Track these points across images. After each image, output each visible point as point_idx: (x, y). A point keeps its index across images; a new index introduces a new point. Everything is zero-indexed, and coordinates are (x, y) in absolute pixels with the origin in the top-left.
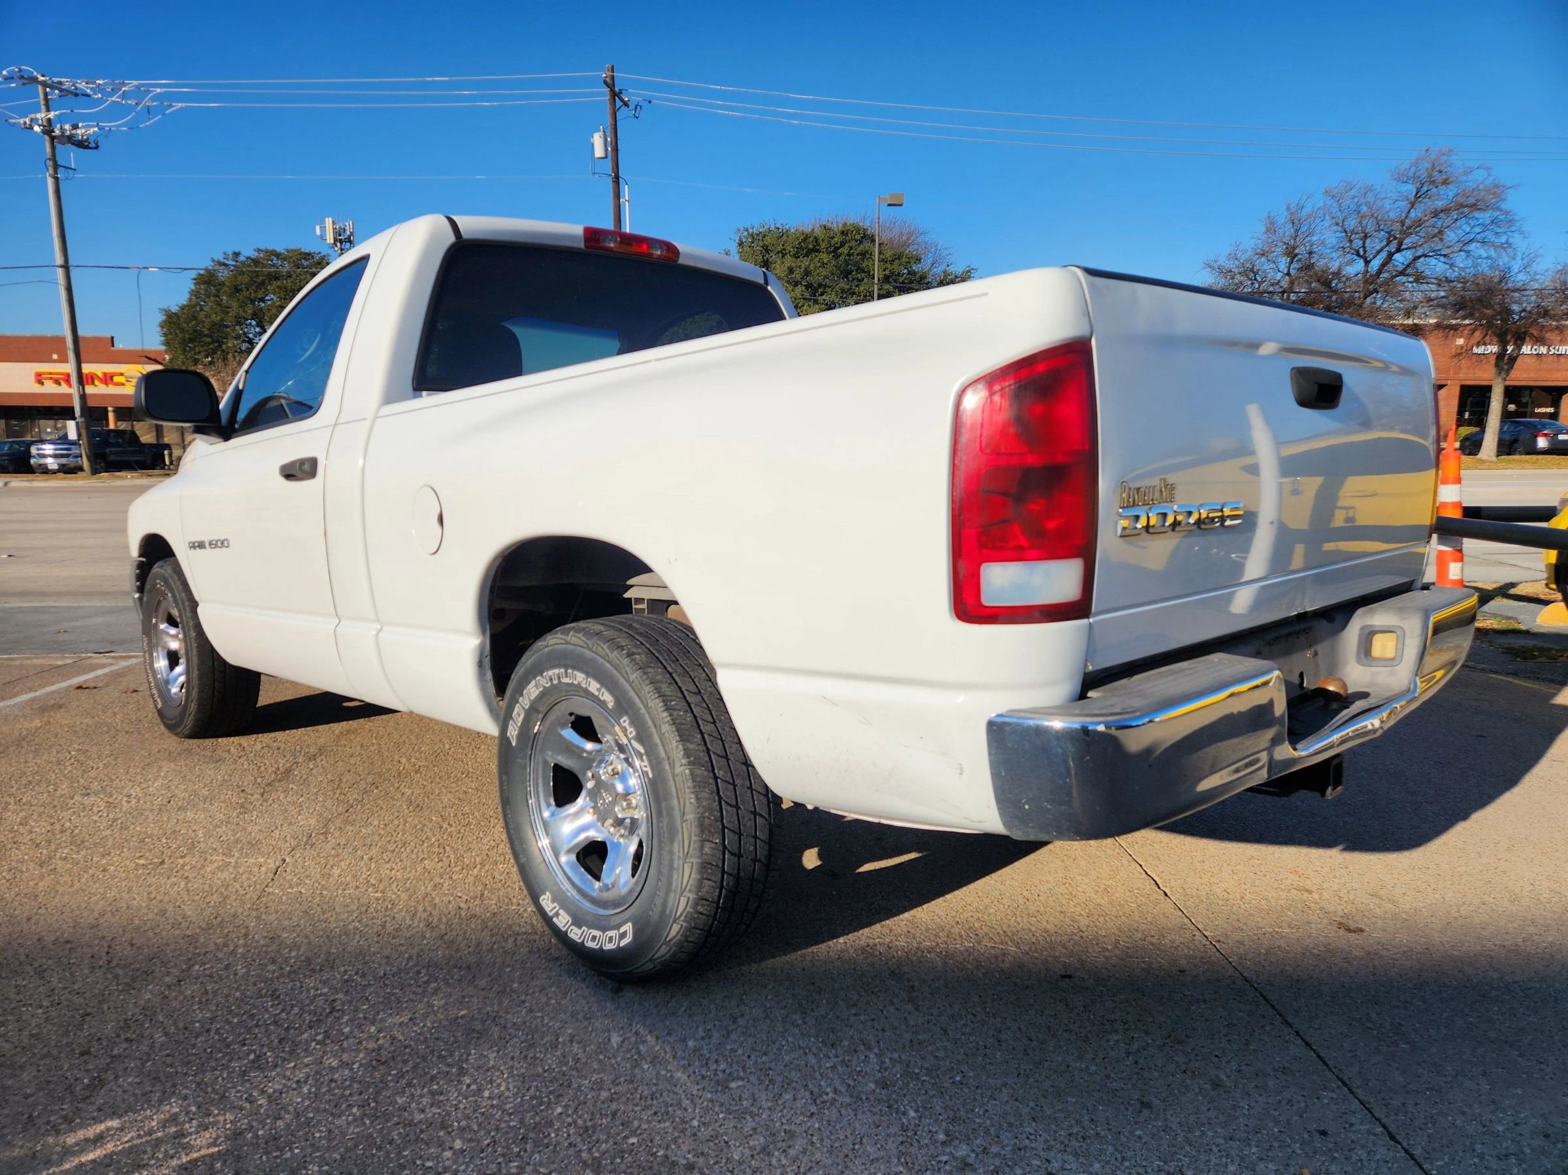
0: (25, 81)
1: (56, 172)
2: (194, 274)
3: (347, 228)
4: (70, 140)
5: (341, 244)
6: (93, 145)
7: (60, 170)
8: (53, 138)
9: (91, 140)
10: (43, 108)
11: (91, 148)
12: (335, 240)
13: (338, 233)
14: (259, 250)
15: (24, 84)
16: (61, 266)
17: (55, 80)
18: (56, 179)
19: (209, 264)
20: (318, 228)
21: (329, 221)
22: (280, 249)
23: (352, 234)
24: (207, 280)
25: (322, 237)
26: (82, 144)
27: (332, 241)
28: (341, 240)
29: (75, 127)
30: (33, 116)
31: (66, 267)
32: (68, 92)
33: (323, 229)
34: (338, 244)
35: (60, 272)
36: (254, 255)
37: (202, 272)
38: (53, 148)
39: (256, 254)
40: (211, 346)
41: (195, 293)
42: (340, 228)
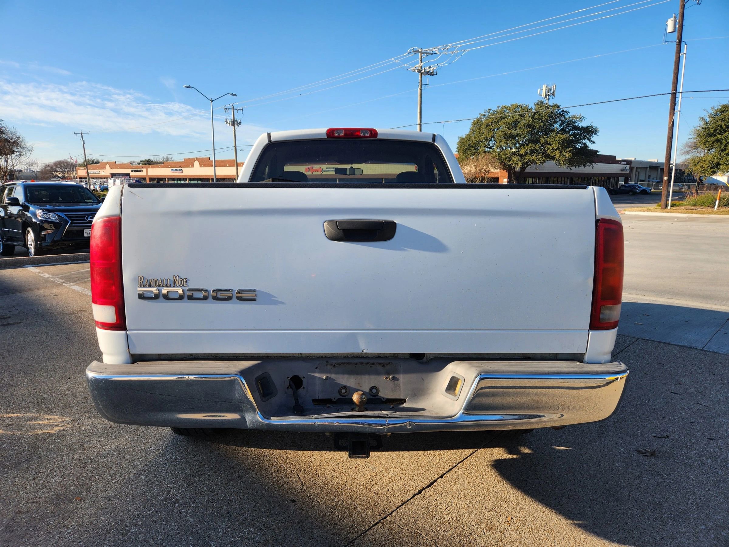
0: (415, 53)
1: (421, 87)
2: (472, 121)
3: (553, 88)
4: (428, 73)
5: (548, 97)
6: (435, 73)
7: (423, 86)
8: (421, 73)
9: (435, 72)
10: (420, 62)
11: (435, 75)
12: (546, 95)
13: (547, 91)
14: (499, 107)
15: (415, 54)
16: (419, 124)
17: (425, 50)
18: (421, 90)
19: (479, 116)
20: (539, 90)
21: (544, 87)
22: (508, 105)
23: (554, 91)
24: (477, 122)
25: (540, 95)
26: (432, 74)
27: (544, 96)
28: (548, 95)
29: (430, 67)
30: (416, 66)
31: (420, 125)
32: (429, 53)
33: (541, 90)
34: (547, 97)
35: (418, 126)
36: (496, 109)
37: (475, 120)
38: (421, 76)
39: (497, 108)
40: (473, 151)
41: (472, 129)
42: (549, 89)
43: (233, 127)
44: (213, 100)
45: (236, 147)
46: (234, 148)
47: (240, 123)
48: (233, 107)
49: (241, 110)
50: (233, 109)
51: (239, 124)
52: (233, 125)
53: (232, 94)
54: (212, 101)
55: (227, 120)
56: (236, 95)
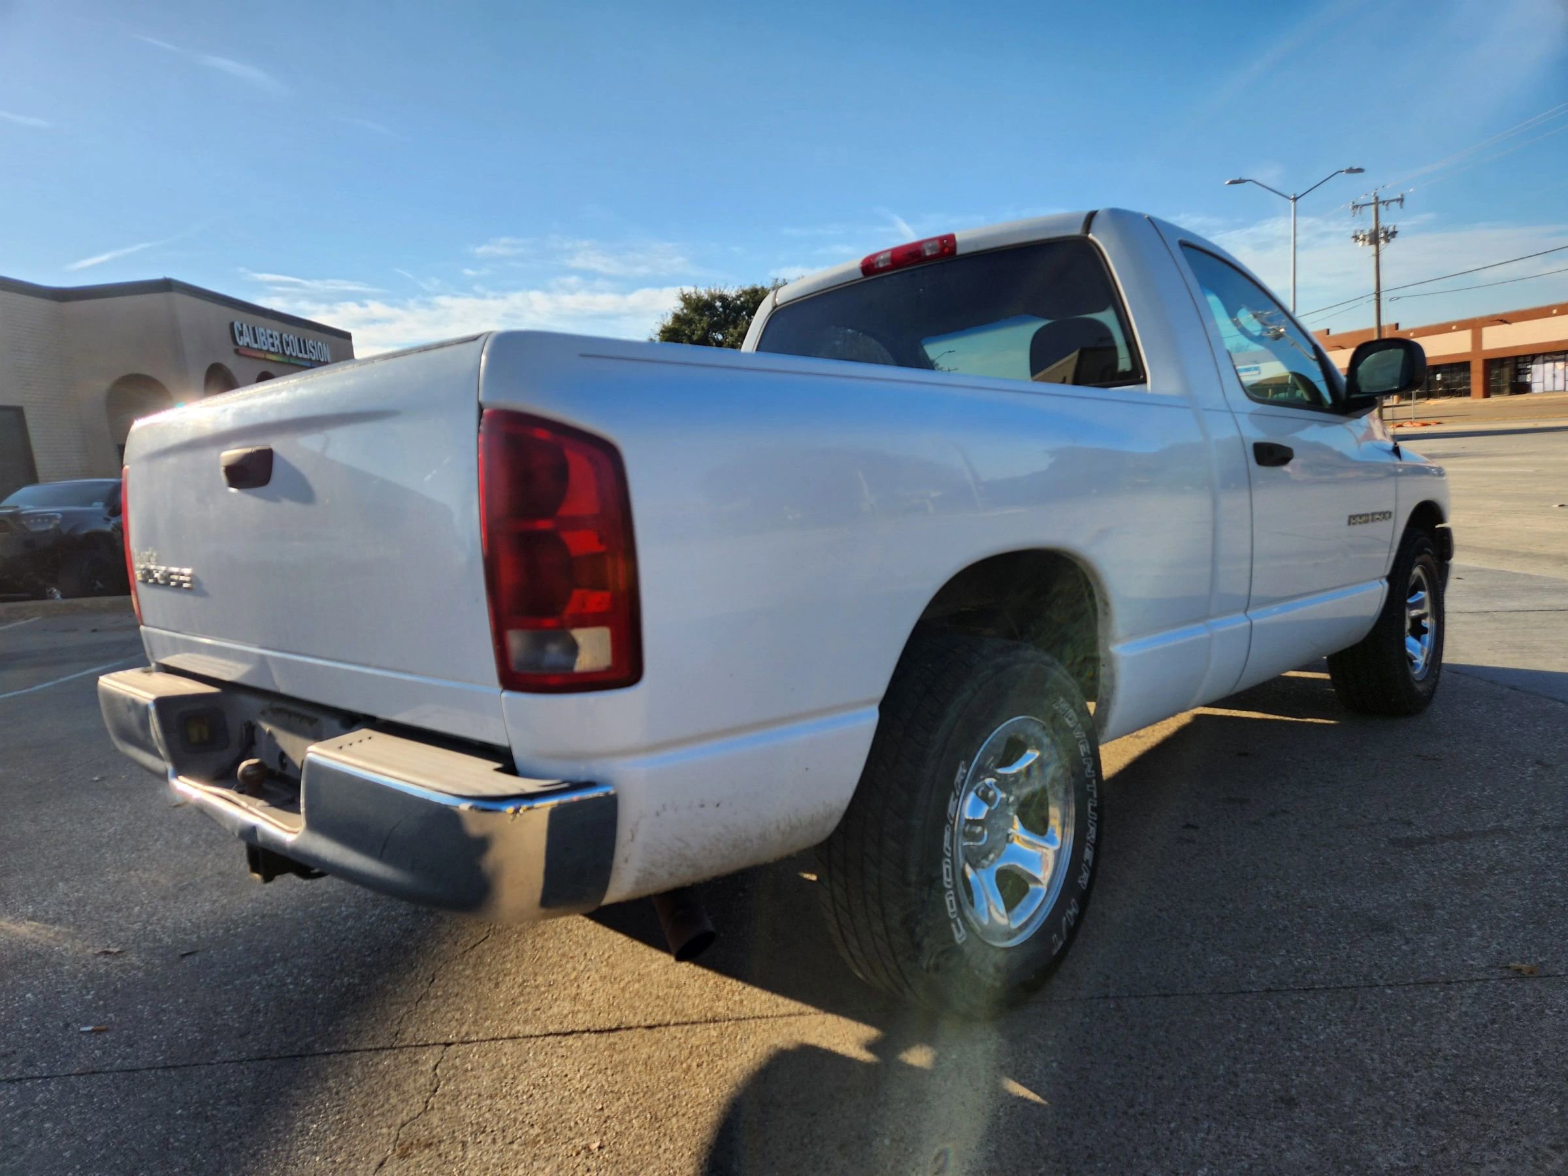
43: (1373, 248)
44: (1297, 196)
45: (1378, 294)
46: (1374, 296)
47: (1394, 234)
48: (1377, 198)
49: (1398, 200)
50: (1377, 202)
51: (1391, 235)
52: (1374, 239)
53: (1351, 171)
54: (1295, 199)
55: (1358, 234)
56: (1360, 170)
